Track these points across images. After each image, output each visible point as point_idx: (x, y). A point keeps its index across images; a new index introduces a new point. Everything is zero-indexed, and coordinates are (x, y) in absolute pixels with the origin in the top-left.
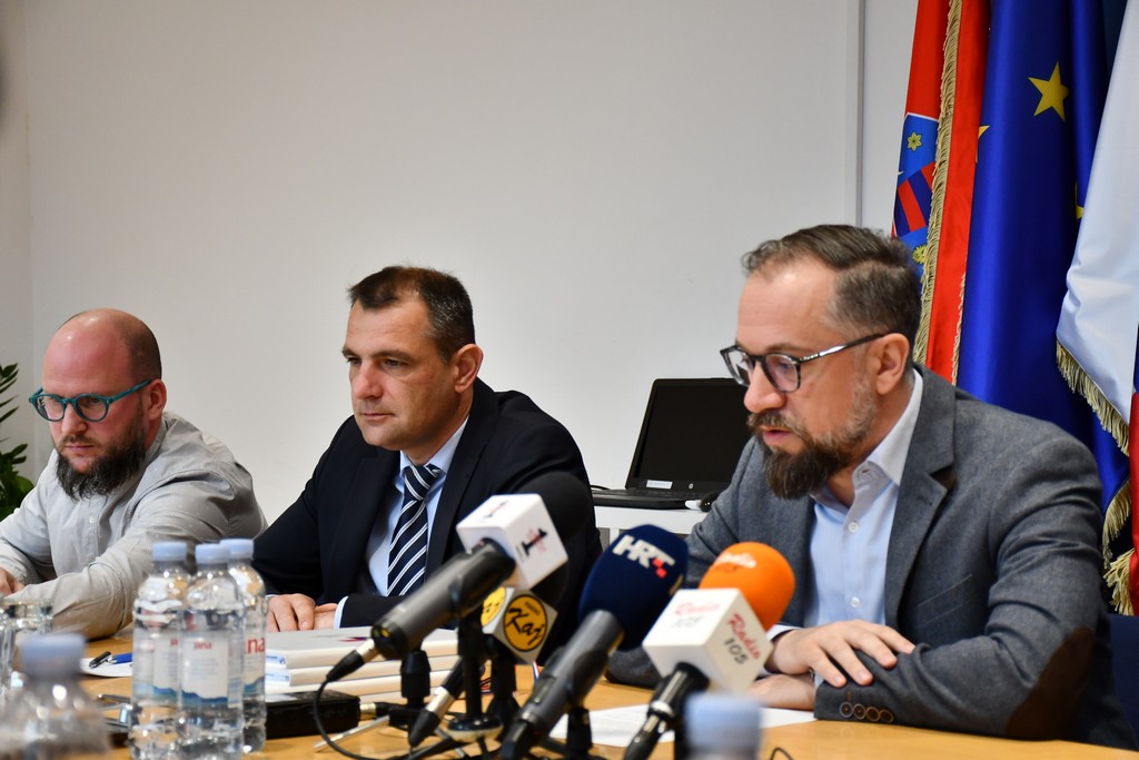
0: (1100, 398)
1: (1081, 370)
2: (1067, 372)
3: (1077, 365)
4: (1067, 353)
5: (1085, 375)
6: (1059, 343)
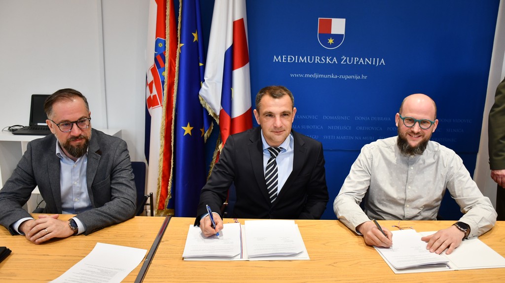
0: (210, 108)
3: (204, 101)
5: (206, 103)
6: (200, 96)
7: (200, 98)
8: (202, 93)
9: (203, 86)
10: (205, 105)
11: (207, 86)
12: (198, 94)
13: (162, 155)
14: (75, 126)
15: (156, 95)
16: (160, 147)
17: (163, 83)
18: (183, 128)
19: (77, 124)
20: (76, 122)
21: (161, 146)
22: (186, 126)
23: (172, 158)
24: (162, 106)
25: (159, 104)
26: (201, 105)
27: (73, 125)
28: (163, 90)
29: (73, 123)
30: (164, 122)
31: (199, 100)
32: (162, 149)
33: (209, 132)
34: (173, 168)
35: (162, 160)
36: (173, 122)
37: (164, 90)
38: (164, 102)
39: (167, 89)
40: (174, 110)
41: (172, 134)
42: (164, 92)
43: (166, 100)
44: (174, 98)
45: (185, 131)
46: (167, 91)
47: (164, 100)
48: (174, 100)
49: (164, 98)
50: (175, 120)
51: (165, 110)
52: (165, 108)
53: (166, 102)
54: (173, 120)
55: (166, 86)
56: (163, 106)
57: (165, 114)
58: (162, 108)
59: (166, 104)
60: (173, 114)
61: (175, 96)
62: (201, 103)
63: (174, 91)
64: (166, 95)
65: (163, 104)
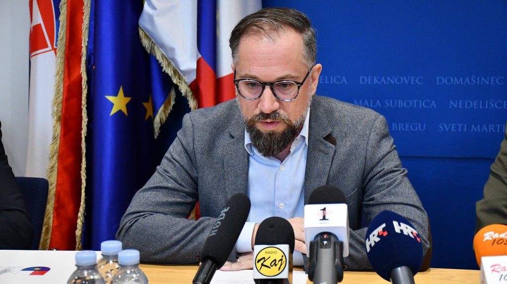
0: (163, 56)
1: (153, 42)
2: (145, 43)
3: (150, 40)
4: (145, 33)
5: (155, 44)
6: (141, 28)
7: (141, 33)
8: (143, 22)
10: (152, 48)
11: (154, 8)
12: (138, 25)
13: (55, 158)
14: (268, 91)
15: (40, 25)
16: (50, 141)
18: (111, 98)
19: (272, 89)
20: (271, 85)
21: (54, 138)
22: (115, 94)
23: (84, 165)
24: (55, 50)
25: (47, 47)
26: (143, 49)
27: (264, 88)
29: (264, 85)
30: (62, 85)
32: (57, 146)
33: (164, 112)
34: (86, 188)
35: (56, 169)
36: (84, 87)
37: (61, 13)
38: (59, 42)
39: (66, 13)
40: (84, 59)
41: (83, 112)
42: (59, 19)
43: (65, 36)
44: (83, 34)
45: (113, 105)
46: (67, 17)
47: (59, 36)
48: (83, 39)
49: (59, 33)
50: (88, 82)
51: (63, 60)
52: (63, 55)
53: (66, 42)
54: (83, 80)
55: (66, 5)
56: (57, 51)
57: (62, 68)
58: (56, 54)
59: (66, 45)
60: (82, 69)
61: (86, 28)
62: (144, 45)
63: (84, 17)
64: (65, 25)
65: (56, 46)
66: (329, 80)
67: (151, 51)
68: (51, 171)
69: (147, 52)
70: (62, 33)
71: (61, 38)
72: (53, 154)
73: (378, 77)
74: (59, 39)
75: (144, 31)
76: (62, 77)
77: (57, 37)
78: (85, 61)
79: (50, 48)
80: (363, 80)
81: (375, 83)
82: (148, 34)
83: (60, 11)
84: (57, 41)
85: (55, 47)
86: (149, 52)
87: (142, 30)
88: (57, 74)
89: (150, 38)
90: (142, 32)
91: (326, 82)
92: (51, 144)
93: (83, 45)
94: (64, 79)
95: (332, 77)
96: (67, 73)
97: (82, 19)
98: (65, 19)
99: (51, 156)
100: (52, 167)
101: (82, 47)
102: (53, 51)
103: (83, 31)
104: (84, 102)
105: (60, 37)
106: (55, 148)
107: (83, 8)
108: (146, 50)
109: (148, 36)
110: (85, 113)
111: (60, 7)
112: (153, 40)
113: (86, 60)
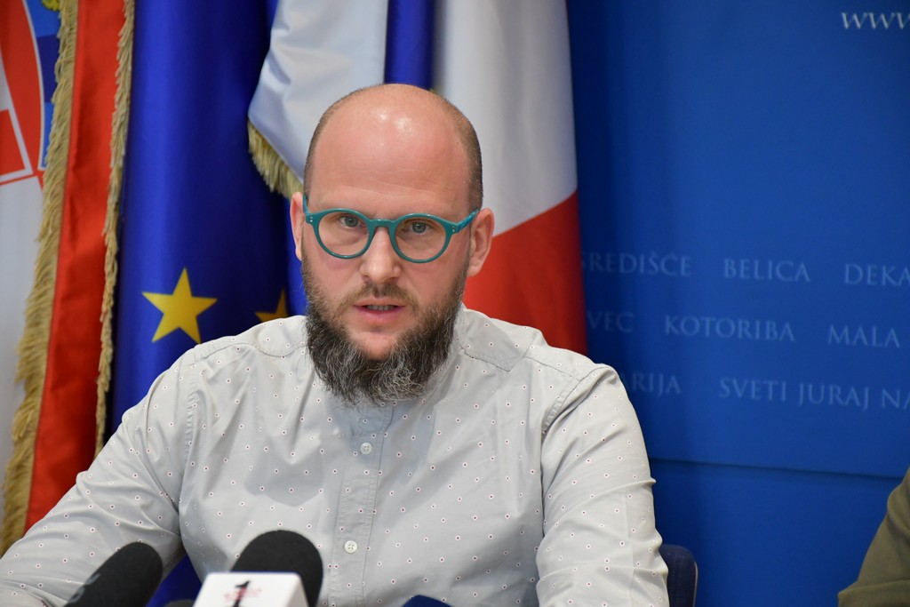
1: (282, 163)
2: (264, 163)
3: (277, 157)
4: (264, 140)
5: (287, 168)
6: (253, 127)
7: (253, 139)
8: (259, 112)
9: (267, 76)
10: (281, 179)
11: (284, 78)
12: (246, 119)
13: (29, 442)
15: (6, 113)
17: (50, 47)
18: (156, 299)
21: (29, 394)
22: (169, 288)
24: (40, 175)
25: (22, 167)
26: (258, 178)
28: (51, 87)
30: (54, 262)
31: (248, 157)
32: (33, 415)
36: (108, 268)
37: (59, 86)
38: (49, 157)
39: (71, 84)
40: (112, 200)
41: (104, 331)
42: (53, 100)
43: (66, 142)
44: (114, 138)
45: (160, 315)
46: (74, 96)
47: (51, 142)
48: (113, 150)
49: (51, 135)
50: (119, 257)
51: (59, 201)
52: (60, 190)
53: (69, 156)
54: (108, 254)
55: (71, 66)
56: (45, 177)
57: (57, 222)
58: (42, 185)
59: (68, 164)
60: (107, 224)
61: (121, 124)
62: (260, 169)
63: (117, 97)
64: (68, 115)
65: (44, 165)
66: (763, 269)
67: (277, 184)
68: (17, 477)
69: (268, 187)
70: (59, 135)
71: (56, 146)
72: (21, 435)
73: (893, 268)
74: (51, 149)
75: (260, 136)
76: (56, 242)
77: (47, 143)
78: (114, 206)
79: (28, 170)
80: (854, 274)
81: (884, 283)
82: (269, 141)
83: (57, 79)
84: (45, 153)
85: (40, 168)
86: (272, 187)
87: (257, 132)
88: (43, 236)
89: (275, 153)
90: (256, 136)
91: (756, 276)
92: (21, 408)
93: (112, 165)
94: (60, 247)
95: (770, 264)
96: (67, 232)
97: (113, 100)
98: (69, 102)
99: (16, 438)
100: (20, 466)
101: (109, 171)
102: (36, 179)
103: (115, 130)
104: (107, 305)
105: (54, 143)
106: (29, 419)
107: (116, 74)
108: (264, 183)
109: (270, 148)
110: (107, 333)
111: (56, 72)
112: (282, 157)
113: (117, 204)
